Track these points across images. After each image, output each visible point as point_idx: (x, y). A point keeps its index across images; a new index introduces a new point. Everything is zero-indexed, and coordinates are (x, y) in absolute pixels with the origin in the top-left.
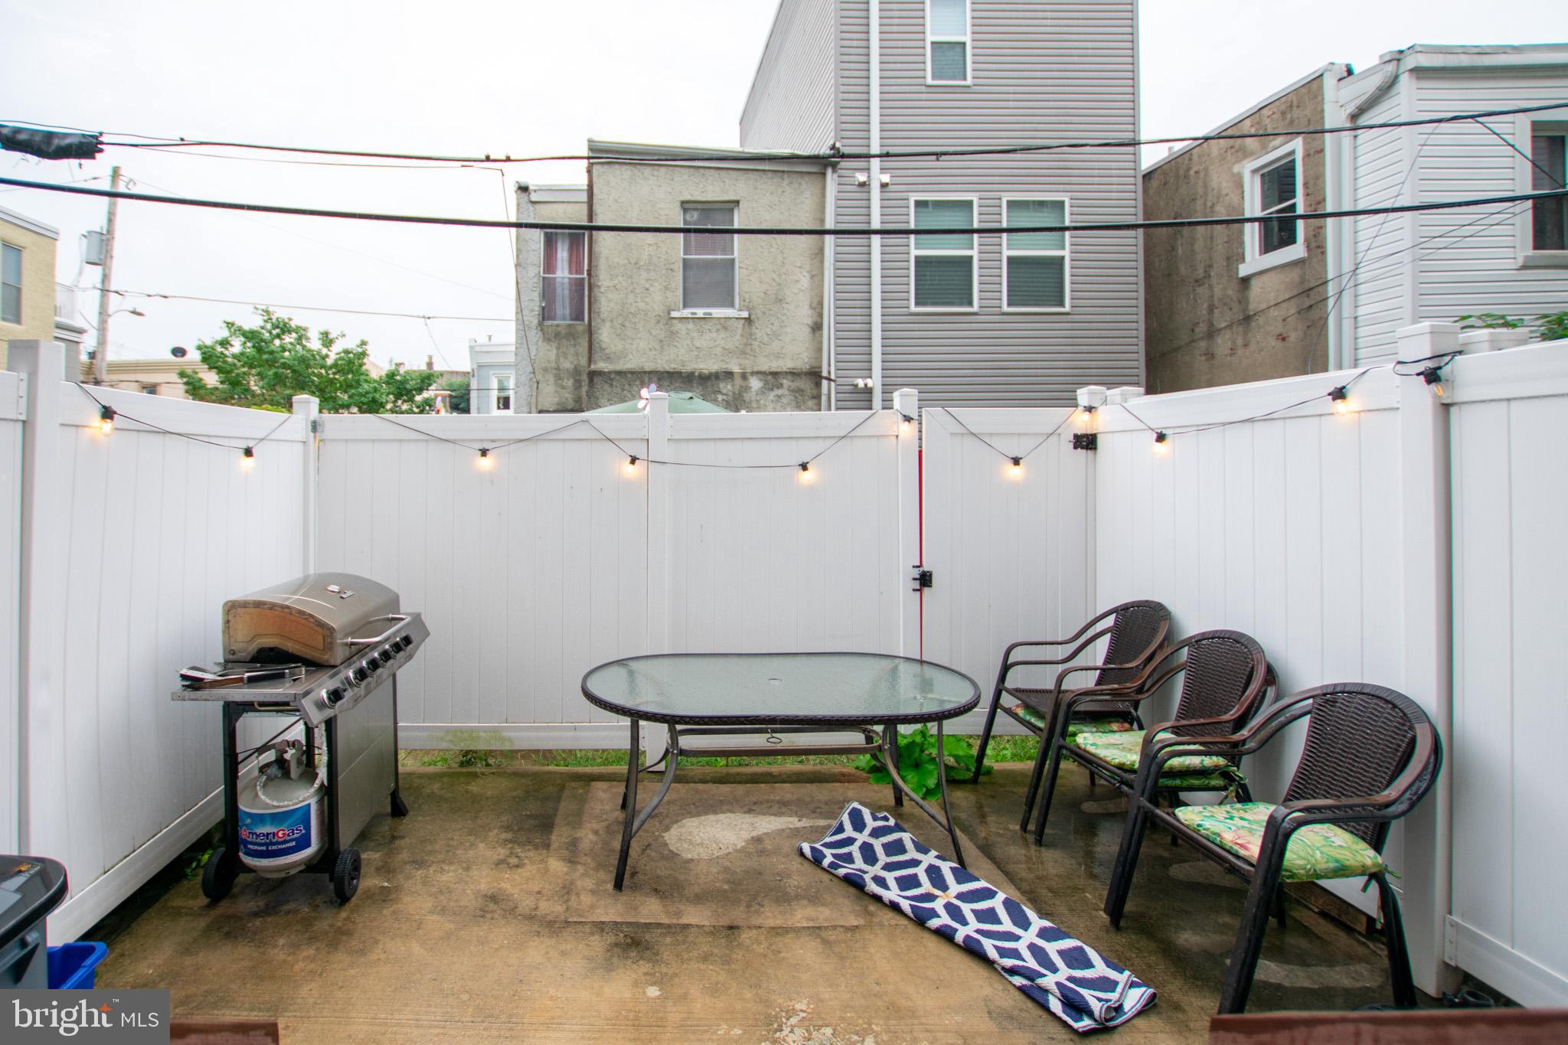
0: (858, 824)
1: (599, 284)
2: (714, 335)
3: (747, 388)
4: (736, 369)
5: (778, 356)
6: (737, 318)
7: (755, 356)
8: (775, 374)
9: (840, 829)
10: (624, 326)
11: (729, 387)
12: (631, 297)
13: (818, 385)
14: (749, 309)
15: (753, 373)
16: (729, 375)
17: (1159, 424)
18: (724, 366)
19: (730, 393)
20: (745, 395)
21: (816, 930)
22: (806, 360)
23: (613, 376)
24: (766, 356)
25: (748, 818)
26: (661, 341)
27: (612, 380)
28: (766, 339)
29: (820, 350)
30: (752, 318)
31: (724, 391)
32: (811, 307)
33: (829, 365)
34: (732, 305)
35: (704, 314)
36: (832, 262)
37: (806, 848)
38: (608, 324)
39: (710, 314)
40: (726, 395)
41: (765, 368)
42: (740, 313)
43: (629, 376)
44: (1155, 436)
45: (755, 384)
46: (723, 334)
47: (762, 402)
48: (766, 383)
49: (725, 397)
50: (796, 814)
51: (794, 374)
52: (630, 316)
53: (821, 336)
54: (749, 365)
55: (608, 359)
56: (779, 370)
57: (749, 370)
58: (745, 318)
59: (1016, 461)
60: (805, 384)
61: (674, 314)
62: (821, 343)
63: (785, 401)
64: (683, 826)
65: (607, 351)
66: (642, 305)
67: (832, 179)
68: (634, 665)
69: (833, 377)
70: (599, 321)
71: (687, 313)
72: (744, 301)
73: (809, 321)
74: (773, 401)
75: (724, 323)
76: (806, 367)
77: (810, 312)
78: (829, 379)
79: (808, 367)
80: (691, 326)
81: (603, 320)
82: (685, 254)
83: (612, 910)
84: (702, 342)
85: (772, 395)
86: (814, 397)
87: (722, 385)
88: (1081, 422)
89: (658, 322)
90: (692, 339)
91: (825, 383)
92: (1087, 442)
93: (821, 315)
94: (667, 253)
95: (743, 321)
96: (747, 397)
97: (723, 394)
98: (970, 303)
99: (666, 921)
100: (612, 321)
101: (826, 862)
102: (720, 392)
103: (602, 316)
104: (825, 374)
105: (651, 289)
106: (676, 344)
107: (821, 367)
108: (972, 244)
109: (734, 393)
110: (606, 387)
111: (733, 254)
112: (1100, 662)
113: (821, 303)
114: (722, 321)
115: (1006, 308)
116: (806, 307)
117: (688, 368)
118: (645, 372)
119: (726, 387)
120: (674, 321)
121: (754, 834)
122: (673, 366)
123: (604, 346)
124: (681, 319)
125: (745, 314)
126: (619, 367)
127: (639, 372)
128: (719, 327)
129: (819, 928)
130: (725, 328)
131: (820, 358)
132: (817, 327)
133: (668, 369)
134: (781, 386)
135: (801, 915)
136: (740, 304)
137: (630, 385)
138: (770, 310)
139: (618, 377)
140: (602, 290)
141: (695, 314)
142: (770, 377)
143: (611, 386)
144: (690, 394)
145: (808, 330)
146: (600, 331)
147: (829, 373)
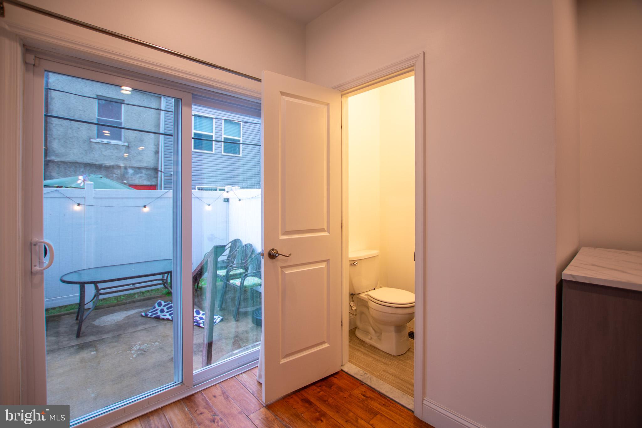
0: (160, 305)
1: (52, 122)
2: (112, 151)
3: (127, 173)
4: (122, 165)
5: (140, 161)
6: (123, 145)
7: (131, 161)
8: (139, 168)
9: (155, 307)
10: (66, 142)
11: (119, 172)
12: (70, 131)
13: (157, 173)
14: (128, 142)
15: (130, 167)
16: (119, 167)
17: (240, 197)
18: (117, 163)
19: (119, 174)
20: (126, 175)
21: (145, 329)
22: (152, 164)
23: (59, 163)
24: (135, 161)
25: (125, 312)
26: (86, 151)
27: (59, 165)
28: (135, 155)
29: (158, 161)
30: (130, 146)
31: (116, 173)
32: (155, 145)
33: (161, 166)
34: (120, 139)
35: (108, 142)
36: (163, 130)
37: (143, 314)
38: (57, 141)
39: (110, 142)
40: (117, 175)
41: (135, 165)
42: (124, 143)
43: (69, 164)
44: (238, 200)
45: (131, 171)
46: (116, 151)
47: (134, 178)
48: (135, 171)
49: (117, 176)
50: (141, 308)
51: (147, 169)
52: (70, 139)
53: (158, 156)
54: (128, 164)
55: (57, 155)
56: (141, 167)
57: (128, 166)
58: (126, 146)
59: (209, 205)
60: (152, 173)
61: (92, 140)
62: (158, 158)
63: (143, 178)
64: (101, 319)
65: (56, 152)
66: (76, 134)
67: (164, 100)
68: (80, 272)
69: (163, 171)
70: (52, 138)
71: (99, 140)
72: (126, 139)
73: (154, 150)
74: (138, 178)
75: (117, 147)
76: (152, 166)
77: (154, 147)
78: (161, 172)
79: (153, 166)
80: (101, 146)
81: (54, 139)
82: (98, 116)
83: (75, 342)
84: (107, 153)
85: (138, 176)
86: (155, 178)
87: (115, 171)
88: (225, 195)
89: (84, 143)
90: (102, 151)
91: (160, 173)
92: (227, 200)
93: (158, 148)
94: (89, 115)
95: (126, 147)
96: (127, 176)
97: (116, 174)
98: (212, 150)
99: (96, 339)
100: (59, 139)
101: (149, 316)
102: (114, 173)
103: (54, 137)
104: (160, 169)
105: (81, 129)
106: (94, 153)
107: (158, 167)
108: (213, 131)
109: (121, 174)
110: (56, 168)
111: (121, 120)
112: (228, 253)
113: (158, 144)
114: (116, 146)
115: (223, 153)
116: (153, 145)
117: (100, 163)
118: (78, 163)
119: (118, 172)
120: (93, 143)
121: (127, 315)
122: (92, 161)
123: (54, 150)
124: (96, 143)
125: (126, 144)
126: (63, 159)
127: (74, 163)
128: (114, 148)
129: (146, 328)
130: (117, 149)
131: (158, 163)
132: (157, 152)
133: (89, 162)
134: (142, 173)
135: (140, 328)
136: (124, 140)
137: (69, 168)
138: (137, 144)
139: (63, 164)
140: (54, 125)
141: (103, 141)
142: (137, 169)
143: (59, 167)
144: (101, 176)
145: (153, 153)
146: (52, 143)
147: (161, 169)
